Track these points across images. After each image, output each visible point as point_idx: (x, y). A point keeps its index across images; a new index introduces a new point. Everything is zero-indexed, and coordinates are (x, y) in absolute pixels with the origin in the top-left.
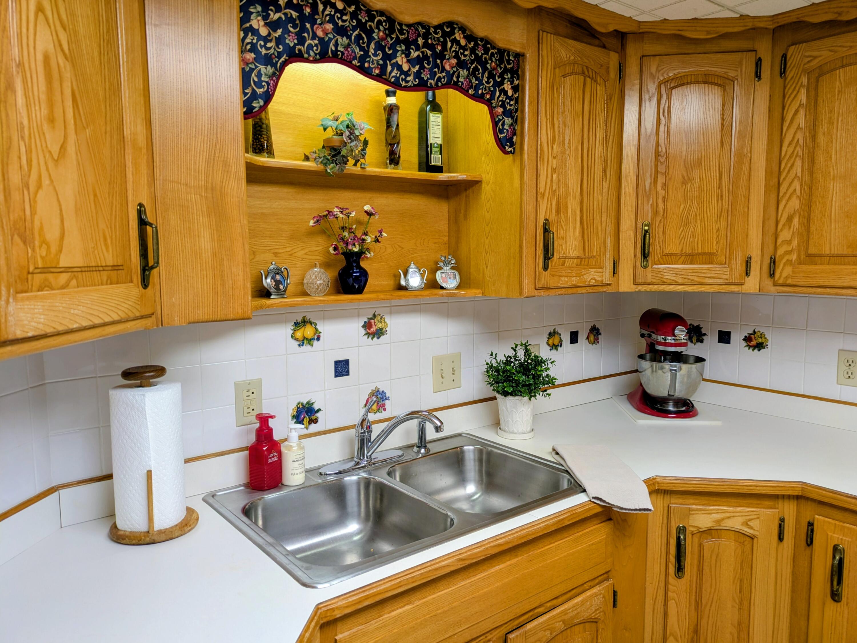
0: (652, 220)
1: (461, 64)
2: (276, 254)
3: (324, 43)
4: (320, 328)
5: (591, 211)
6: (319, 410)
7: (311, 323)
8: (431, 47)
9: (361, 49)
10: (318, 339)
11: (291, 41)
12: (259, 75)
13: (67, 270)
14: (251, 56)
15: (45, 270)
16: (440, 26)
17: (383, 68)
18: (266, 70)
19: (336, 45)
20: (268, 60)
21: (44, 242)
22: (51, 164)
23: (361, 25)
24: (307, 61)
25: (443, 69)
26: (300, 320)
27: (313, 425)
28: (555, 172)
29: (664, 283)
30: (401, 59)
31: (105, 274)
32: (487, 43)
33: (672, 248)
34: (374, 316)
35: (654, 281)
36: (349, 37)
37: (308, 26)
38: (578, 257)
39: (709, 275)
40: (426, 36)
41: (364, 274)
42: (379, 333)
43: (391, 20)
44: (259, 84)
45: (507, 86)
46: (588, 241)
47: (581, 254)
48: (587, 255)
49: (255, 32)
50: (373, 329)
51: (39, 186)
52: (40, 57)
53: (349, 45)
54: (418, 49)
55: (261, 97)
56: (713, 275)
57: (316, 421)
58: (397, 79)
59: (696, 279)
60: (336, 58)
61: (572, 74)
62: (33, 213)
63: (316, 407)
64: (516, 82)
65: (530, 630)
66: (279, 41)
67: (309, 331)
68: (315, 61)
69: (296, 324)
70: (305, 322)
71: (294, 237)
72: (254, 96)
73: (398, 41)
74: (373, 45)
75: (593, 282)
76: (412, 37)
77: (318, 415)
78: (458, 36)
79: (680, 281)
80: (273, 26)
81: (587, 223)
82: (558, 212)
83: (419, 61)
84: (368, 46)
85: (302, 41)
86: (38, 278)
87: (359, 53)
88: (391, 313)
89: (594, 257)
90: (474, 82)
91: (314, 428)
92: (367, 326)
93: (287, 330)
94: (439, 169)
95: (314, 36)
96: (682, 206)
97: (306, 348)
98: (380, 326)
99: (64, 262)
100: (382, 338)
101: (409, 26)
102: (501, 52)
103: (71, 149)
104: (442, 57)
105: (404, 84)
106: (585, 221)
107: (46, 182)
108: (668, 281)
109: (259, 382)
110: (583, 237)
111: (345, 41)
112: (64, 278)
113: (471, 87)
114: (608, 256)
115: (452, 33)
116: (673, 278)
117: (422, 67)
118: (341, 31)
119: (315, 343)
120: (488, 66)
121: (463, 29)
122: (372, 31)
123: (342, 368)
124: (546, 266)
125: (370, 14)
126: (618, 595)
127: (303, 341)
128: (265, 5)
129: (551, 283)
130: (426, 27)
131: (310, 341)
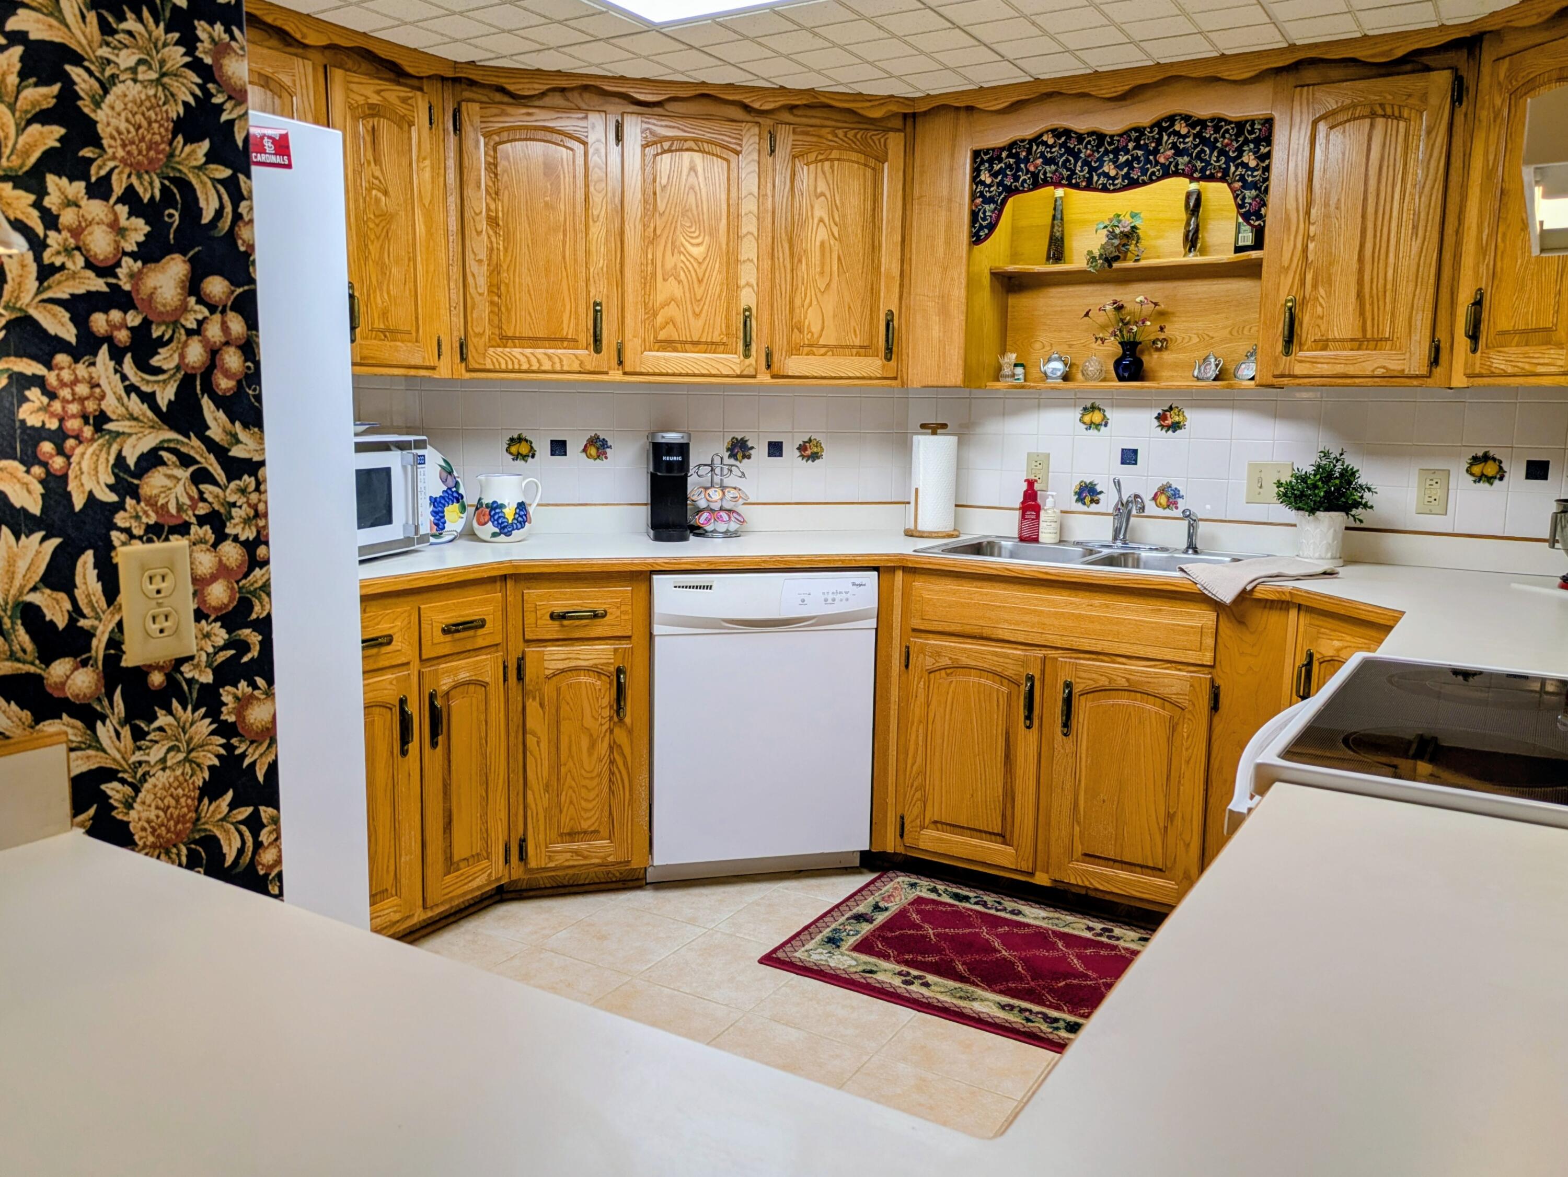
0: (1487, 285)
1: (1179, 153)
2: (1070, 346)
3: (1035, 176)
4: (1108, 414)
5: (1381, 281)
6: (1101, 492)
7: (1100, 409)
8: (1145, 147)
9: (1068, 169)
10: (1106, 425)
11: (1008, 182)
12: (985, 212)
13: (824, 346)
14: (979, 201)
15: (810, 346)
16: (1158, 124)
17: (1089, 180)
18: (989, 207)
19: (1045, 173)
20: (991, 200)
21: (810, 332)
22: (819, 295)
23: (1070, 151)
24: (1023, 191)
25: (1157, 163)
26: (1089, 405)
27: (1094, 505)
28: (1313, 240)
29: (1492, 375)
30: (1108, 167)
31: (854, 351)
32: (1218, 122)
33: (1504, 324)
34: (1171, 408)
35: (1484, 371)
36: (1057, 164)
37: (1022, 166)
38: (1352, 340)
39: (1541, 361)
40: (1137, 140)
42: (1175, 427)
43: (1100, 137)
44: (984, 219)
45: (1250, 159)
46: (1373, 319)
47: (1359, 335)
48: (1369, 335)
49: (983, 183)
50: (1169, 422)
51: (810, 304)
52: (818, 244)
53: (1056, 170)
54: (1127, 152)
55: (986, 227)
56: (1546, 361)
57: (1097, 502)
58: (1104, 185)
59: (1527, 367)
60: (1046, 183)
61: (1349, 121)
62: (805, 318)
63: (1099, 489)
64: (1264, 150)
65: (1082, 665)
66: (1000, 184)
67: (1097, 417)
68: (1030, 190)
69: (1085, 409)
70: (1093, 408)
72: (982, 228)
73: (1107, 152)
74: (1079, 164)
75: (1380, 372)
76: (1122, 144)
77: (1100, 496)
78: (1179, 126)
79: (1510, 370)
80: (994, 175)
81: (1371, 296)
82: (1315, 286)
83: (1128, 163)
84: (1075, 166)
85: (1016, 178)
86: (806, 349)
87: (1066, 173)
88: (1191, 407)
89: (1387, 339)
90: (1199, 165)
91: (1094, 507)
92: (1161, 418)
93: (1078, 413)
95: (1028, 171)
96: (1519, 262)
97: (1093, 432)
98: (1177, 419)
99: (821, 342)
100: (1178, 432)
101: (1121, 135)
102: (1240, 126)
103: (834, 285)
104: (1156, 152)
105: (1112, 188)
106: (1367, 297)
107: (814, 303)
108: (1497, 371)
109: (1048, 456)
110: (1362, 313)
111: (1053, 167)
112: (823, 350)
113: (1196, 170)
114: (1416, 337)
115: (1172, 125)
116: (1502, 367)
117: (1132, 168)
118: (1048, 162)
119: (1103, 428)
120: (1219, 145)
121: (1186, 118)
122: (1080, 151)
123: (1129, 457)
124: (1287, 351)
125: (1080, 138)
126: (1224, 700)
127: (1091, 425)
128: (991, 162)
129: (1299, 369)
130: (1140, 130)
131: (1097, 426)
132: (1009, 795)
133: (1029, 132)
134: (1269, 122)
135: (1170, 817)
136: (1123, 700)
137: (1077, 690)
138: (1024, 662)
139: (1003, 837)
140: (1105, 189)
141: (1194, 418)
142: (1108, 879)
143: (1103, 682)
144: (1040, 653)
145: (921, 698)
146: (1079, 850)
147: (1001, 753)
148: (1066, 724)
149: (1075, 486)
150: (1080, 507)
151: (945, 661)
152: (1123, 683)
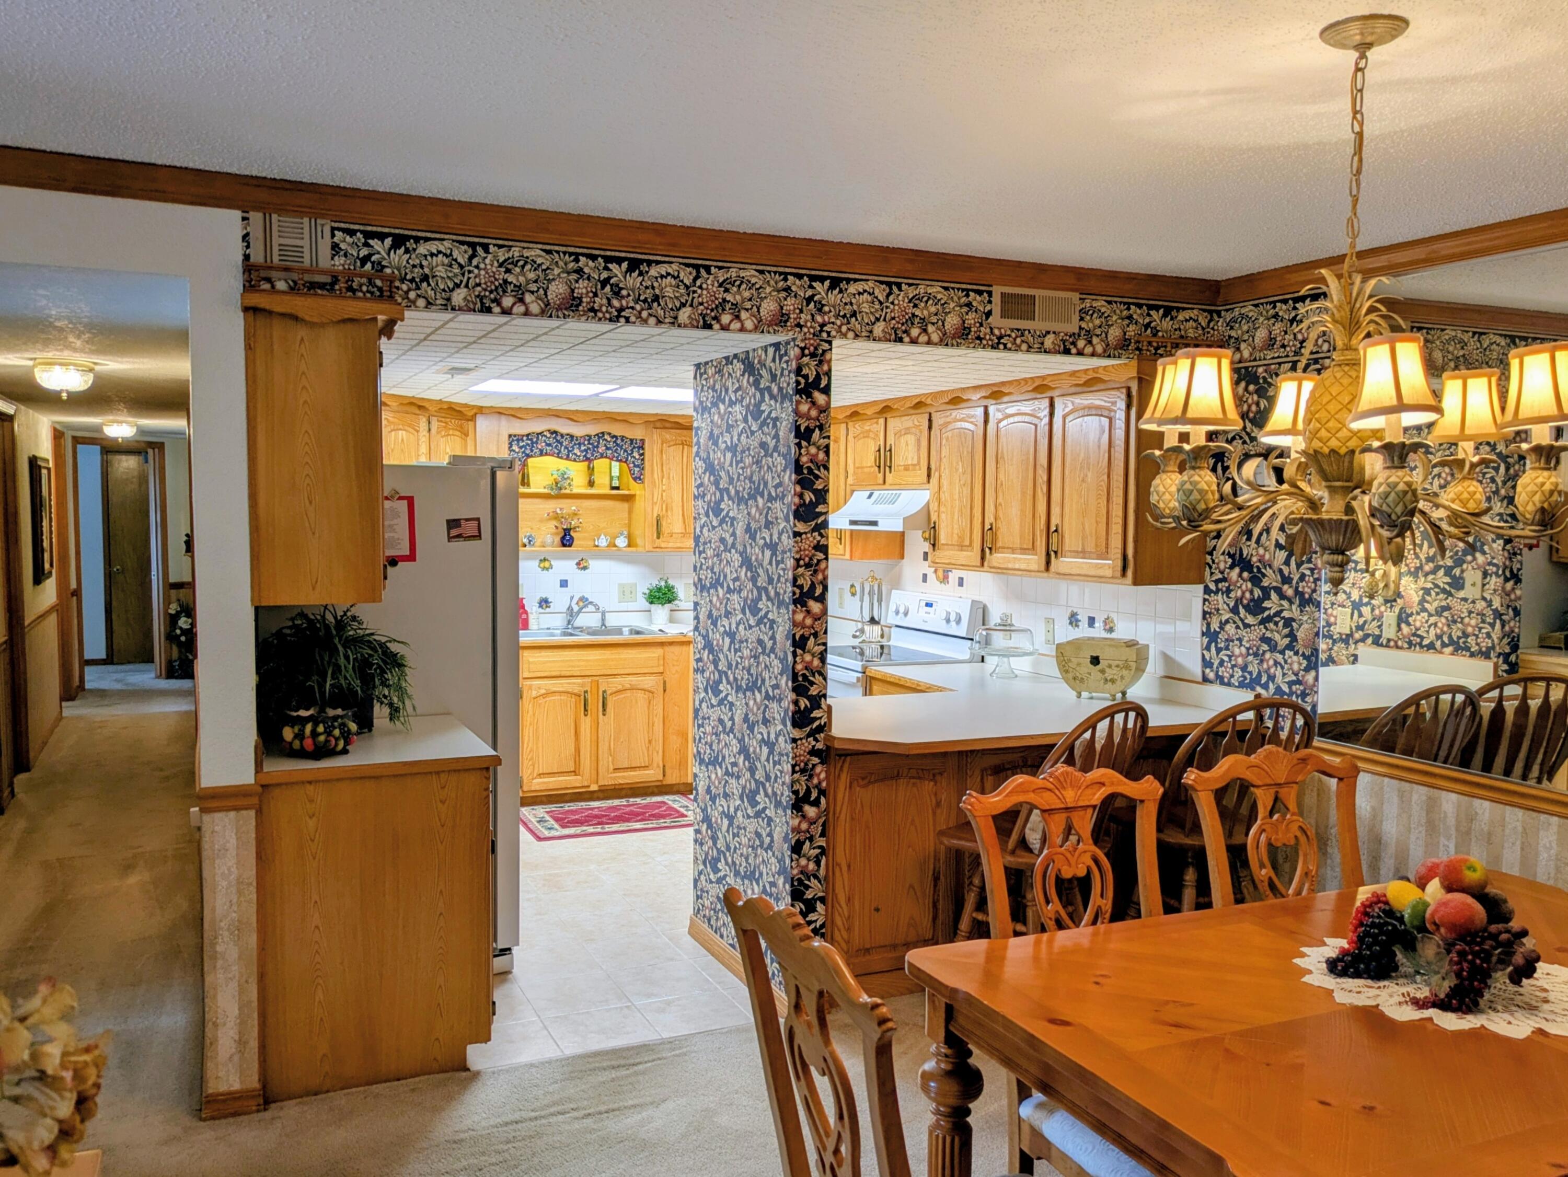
1: (608, 449)
2: (532, 529)
3: (541, 451)
4: (552, 563)
6: (551, 602)
7: (548, 560)
8: (592, 444)
9: (557, 450)
10: (551, 568)
11: (528, 452)
16: (597, 435)
17: (568, 455)
19: (545, 450)
20: (519, 459)
23: (558, 441)
24: (537, 457)
25: (598, 452)
26: (542, 558)
28: (664, 492)
30: (576, 451)
32: (623, 438)
34: (583, 560)
36: (552, 446)
37: (534, 445)
38: (681, 533)
40: (589, 440)
41: (572, 538)
42: (585, 568)
43: (572, 437)
45: (636, 454)
47: (684, 531)
48: (687, 532)
49: (514, 451)
50: (582, 566)
53: (552, 449)
54: (585, 445)
57: (549, 607)
58: (575, 458)
60: (546, 454)
61: (674, 445)
63: (549, 600)
64: (641, 452)
65: (610, 681)
66: (523, 452)
67: (547, 564)
68: (539, 457)
69: (541, 560)
70: (545, 560)
71: (541, 521)
73: (575, 444)
74: (563, 448)
76: (582, 441)
77: (550, 604)
78: (606, 437)
80: (520, 448)
82: (666, 511)
83: (586, 450)
84: (561, 448)
85: (532, 450)
88: (590, 558)
90: (616, 455)
91: (548, 610)
92: (578, 564)
93: (537, 563)
94: (617, 488)
95: (537, 448)
97: (545, 572)
98: (585, 564)
100: (586, 571)
101: (581, 437)
102: (632, 440)
104: (597, 447)
105: (578, 460)
106: (685, 515)
110: (684, 523)
111: (550, 448)
113: (614, 457)
115: (603, 436)
117: (587, 453)
118: (547, 445)
119: (550, 570)
120: (623, 447)
121: (609, 434)
122: (562, 442)
123: (564, 584)
124: (658, 537)
125: (562, 436)
126: (668, 685)
127: (544, 569)
128: (518, 440)
129: (663, 545)
130: (590, 436)
131: (547, 569)
132: (578, 750)
133: (539, 430)
134: (643, 441)
135: (650, 742)
136: (628, 694)
137: (609, 692)
138: (583, 685)
139: (575, 772)
140: (575, 460)
141: (593, 564)
142: (624, 777)
143: (620, 687)
144: (589, 680)
145: (531, 713)
146: (611, 768)
147: (573, 731)
148: (604, 710)
149: (538, 599)
150: (541, 610)
151: (543, 691)
152: (628, 686)
